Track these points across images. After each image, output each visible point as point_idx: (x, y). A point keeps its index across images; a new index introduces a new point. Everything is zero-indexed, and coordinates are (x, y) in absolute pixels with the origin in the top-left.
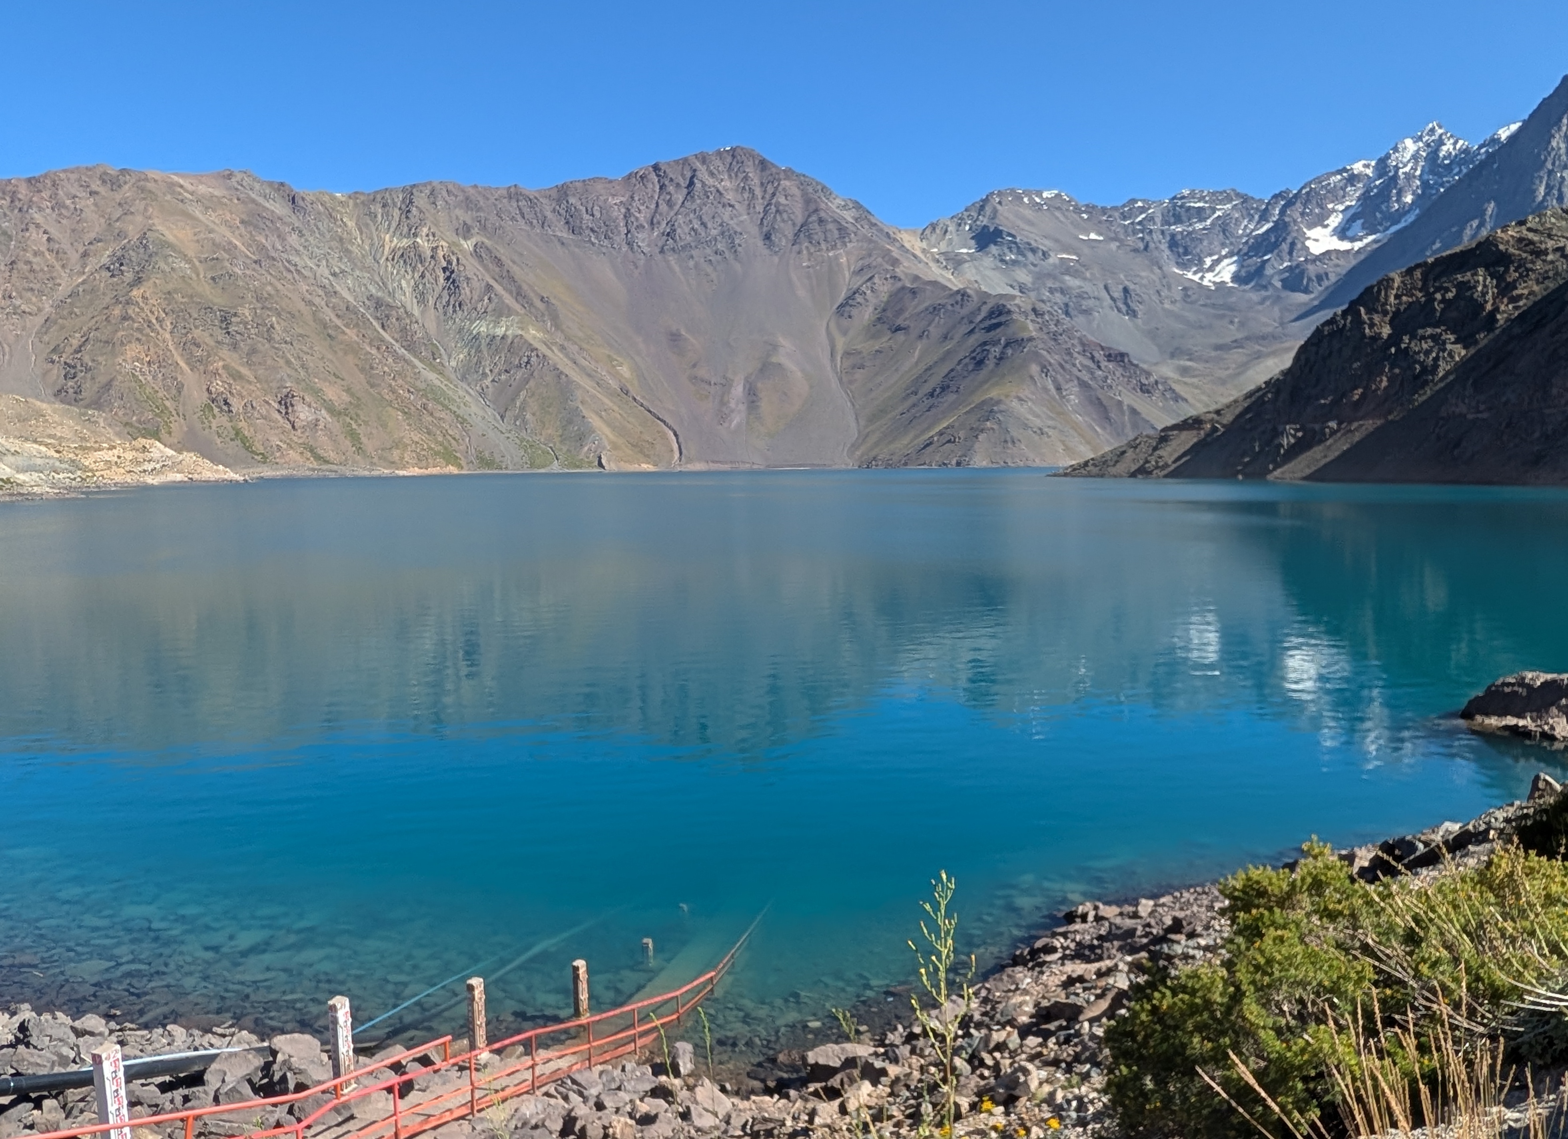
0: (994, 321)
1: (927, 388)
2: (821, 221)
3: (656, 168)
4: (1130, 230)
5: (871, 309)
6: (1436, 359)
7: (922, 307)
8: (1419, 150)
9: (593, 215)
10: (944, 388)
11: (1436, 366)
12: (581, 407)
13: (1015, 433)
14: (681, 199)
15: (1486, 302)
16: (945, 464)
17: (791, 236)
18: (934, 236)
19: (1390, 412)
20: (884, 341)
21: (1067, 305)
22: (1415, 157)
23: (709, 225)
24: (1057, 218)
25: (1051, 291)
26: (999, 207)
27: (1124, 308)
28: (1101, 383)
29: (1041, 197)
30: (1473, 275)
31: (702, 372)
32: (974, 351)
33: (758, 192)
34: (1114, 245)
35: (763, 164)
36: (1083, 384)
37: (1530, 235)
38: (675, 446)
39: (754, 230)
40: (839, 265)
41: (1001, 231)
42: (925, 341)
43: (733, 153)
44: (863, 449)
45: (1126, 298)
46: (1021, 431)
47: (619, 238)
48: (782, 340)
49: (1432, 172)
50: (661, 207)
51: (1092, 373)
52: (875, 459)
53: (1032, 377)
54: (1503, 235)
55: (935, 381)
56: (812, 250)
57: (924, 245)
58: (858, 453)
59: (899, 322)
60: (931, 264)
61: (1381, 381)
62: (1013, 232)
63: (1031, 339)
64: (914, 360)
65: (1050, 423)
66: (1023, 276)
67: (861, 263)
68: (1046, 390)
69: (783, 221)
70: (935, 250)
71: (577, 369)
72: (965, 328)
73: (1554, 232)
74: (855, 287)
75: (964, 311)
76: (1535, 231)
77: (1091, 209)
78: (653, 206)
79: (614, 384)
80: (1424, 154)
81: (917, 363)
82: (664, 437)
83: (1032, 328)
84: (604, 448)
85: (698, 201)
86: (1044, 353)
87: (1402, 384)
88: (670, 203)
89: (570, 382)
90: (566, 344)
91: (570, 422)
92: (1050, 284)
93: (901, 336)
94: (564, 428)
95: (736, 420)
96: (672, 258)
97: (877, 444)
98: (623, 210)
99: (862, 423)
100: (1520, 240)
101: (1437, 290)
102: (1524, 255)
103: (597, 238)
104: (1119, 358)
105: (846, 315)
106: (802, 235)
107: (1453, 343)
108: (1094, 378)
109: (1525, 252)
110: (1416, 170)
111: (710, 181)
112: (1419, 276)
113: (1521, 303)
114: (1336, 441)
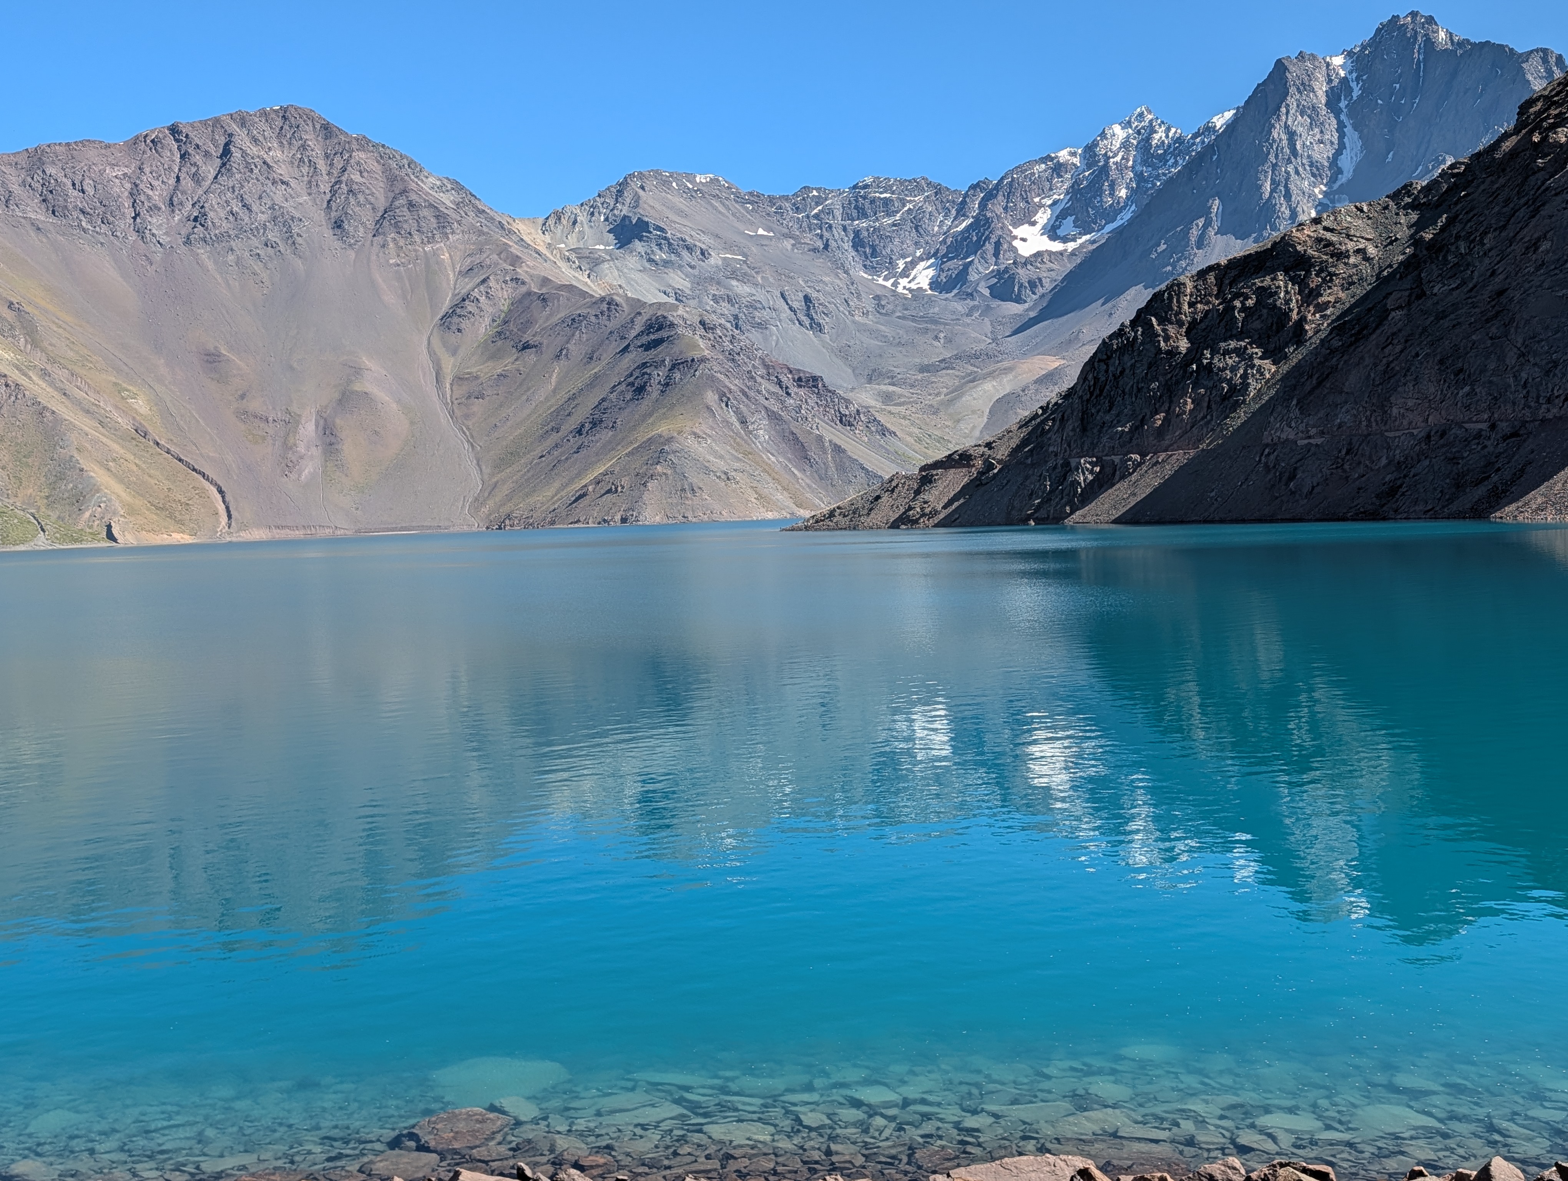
0: (652, 337)
1: (572, 423)
2: (411, 205)
3: (174, 130)
4: (805, 224)
5: (487, 320)
6: (1245, 376)
7: (555, 319)
8: (1128, 137)
9: (83, 192)
10: (594, 424)
11: (1245, 386)
12: (77, 456)
13: (694, 478)
14: (213, 173)
15: (1291, 310)
16: (605, 521)
17: (370, 224)
18: (560, 227)
19: (1200, 440)
20: (509, 363)
21: (736, 317)
22: (1125, 145)
23: (254, 208)
24: (716, 208)
25: (715, 299)
26: (641, 192)
27: (807, 322)
28: (793, 414)
29: (693, 182)
30: (1273, 280)
31: (255, 405)
32: (631, 375)
33: (322, 165)
34: (788, 244)
35: (327, 130)
36: (773, 416)
37: (1328, 235)
38: (221, 508)
39: (319, 216)
40: (440, 263)
41: (647, 223)
42: (563, 362)
43: (284, 114)
44: (490, 503)
45: (808, 308)
46: (702, 476)
47: (124, 223)
48: (366, 362)
49: (1145, 162)
50: (183, 182)
51: (782, 402)
52: (508, 516)
53: (708, 408)
54: (1299, 234)
55: (581, 414)
56: (402, 242)
57: (548, 238)
58: (485, 510)
59: (527, 337)
60: (560, 263)
61: (1185, 403)
62: (662, 225)
63: (703, 360)
64: (551, 387)
65: (737, 465)
66: (679, 280)
67: (469, 260)
68: (728, 424)
69: (359, 204)
70: (563, 246)
71: (67, 402)
72: (616, 346)
73: (1352, 232)
74: (464, 291)
75: (613, 324)
76: (1332, 230)
77: (755, 198)
78: (172, 181)
79: (124, 423)
80: (1135, 142)
81: (554, 391)
82: (203, 494)
83: (702, 347)
84: (115, 513)
85: (238, 176)
86: (721, 377)
87: (1209, 407)
88: (197, 178)
89: (58, 420)
90: (49, 367)
91: (61, 477)
92: (713, 290)
93: (530, 357)
94: (53, 486)
95: (308, 469)
96: (202, 251)
97: (509, 498)
98: (128, 186)
99: (487, 470)
100: (1319, 240)
101: (1236, 296)
102: (1324, 257)
103: (90, 222)
104: (811, 383)
105: (454, 328)
106: (386, 223)
107: (1261, 358)
108: (785, 408)
109: (1326, 254)
110: (1128, 160)
111: (253, 150)
112: (1213, 280)
113: (1328, 312)
114: (1142, 476)
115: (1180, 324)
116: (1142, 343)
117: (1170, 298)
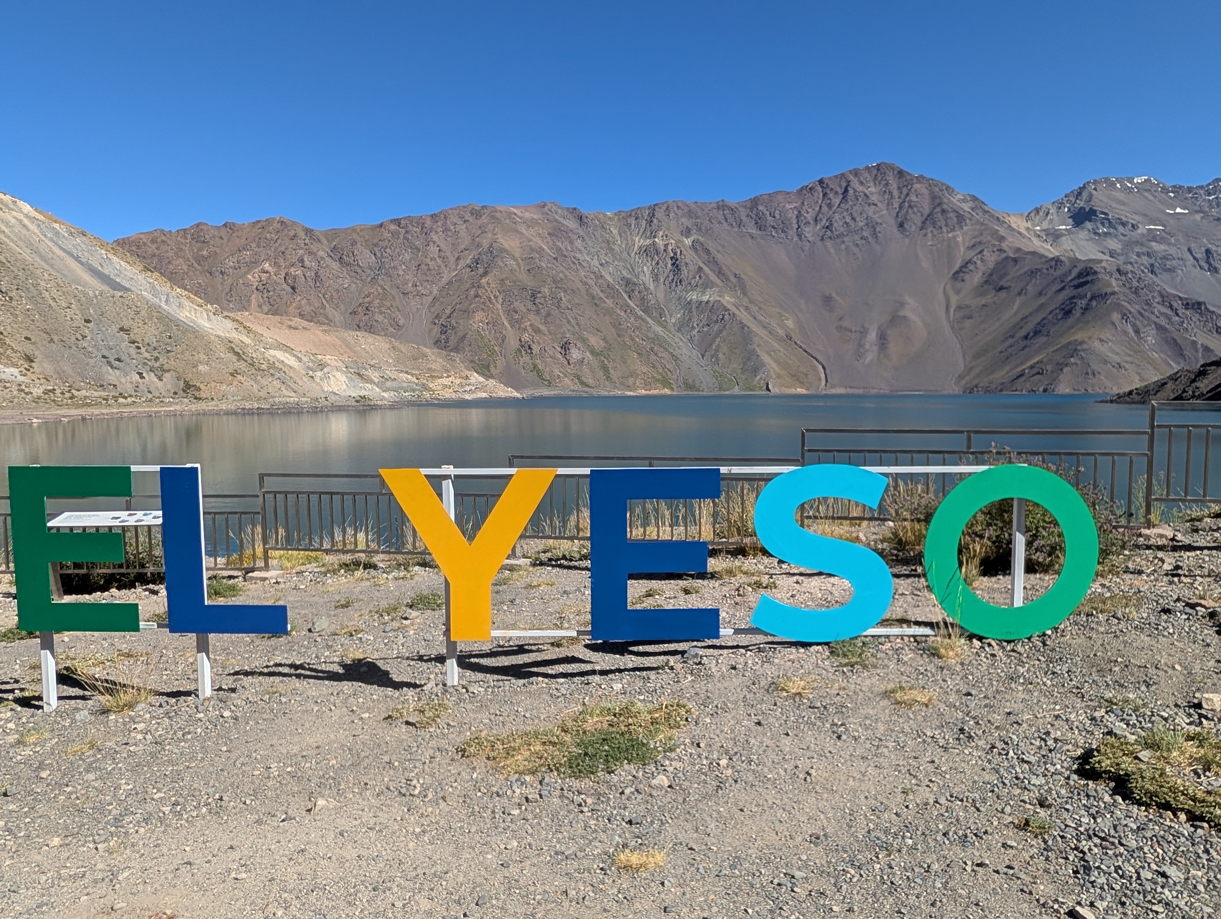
0: (1082, 280)
1: (1023, 332)
2: (943, 211)
3: (821, 182)
5: (980, 274)
7: (1022, 272)
9: (774, 217)
10: (1037, 333)
12: (757, 349)
13: (1096, 367)
14: (838, 202)
16: (1033, 391)
17: (919, 224)
18: (1038, 217)
20: (988, 299)
21: (1152, 265)
23: (858, 219)
24: (1146, 197)
25: (1139, 255)
26: (1094, 192)
27: (1206, 267)
28: (1177, 327)
29: (1132, 182)
31: (846, 323)
32: (1063, 304)
33: (896, 193)
34: (1198, 216)
35: (901, 173)
36: (1160, 328)
38: (823, 376)
39: (892, 221)
40: (956, 243)
41: (1096, 211)
42: (1023, 297)
43: (878, 167)
44: (968, 378)
45: (1208, 257)
46: (1101, 365)
47: (792, 232)
48: (908, 299)
50: (823, 209)
51: (1169, 319)
52: (976, 386)
53: (1112, 323)
55: (1030, 326)
56: (935, 232)
57: (1029, 224)
58: (964, 381)
59: (1002, 283)
60: (1033, 239)
62: (1106, 211)
63: (1113, 293)
64: (1013, 311)
65: (1128, 359)
66: (1113, 244)
67: (974, 240)
68: (1125, 333)
69: (914, 213)
70: (1038, 228)
71: (756, 323)
72: (1056, 287)
74: (968, 258)
75: (1058, 273)
77: (1177, 189)
78: (817, 209)
79: (782, 333)
81: (1015, 314)
82: (815, 369)
83: (1115, 285)
84: (771, 377)
85: (850, 203)
86: (1125, 304)
88: (830, 206)
89: (750, 331)
90: (749, 305)
91: (749, 359)
92: (1137, 249)
93: (1003, 294)
94: (744, 363)
95: (869, 357)
96: (829, 244)
97: (979, 375)
98: (796, 212)
99: (968, 359)
103: (776, 232)
104: (1196, 307)
105: (960, 279)
106: (928, 222)
108: (1171, 323)
111: (860, 188)
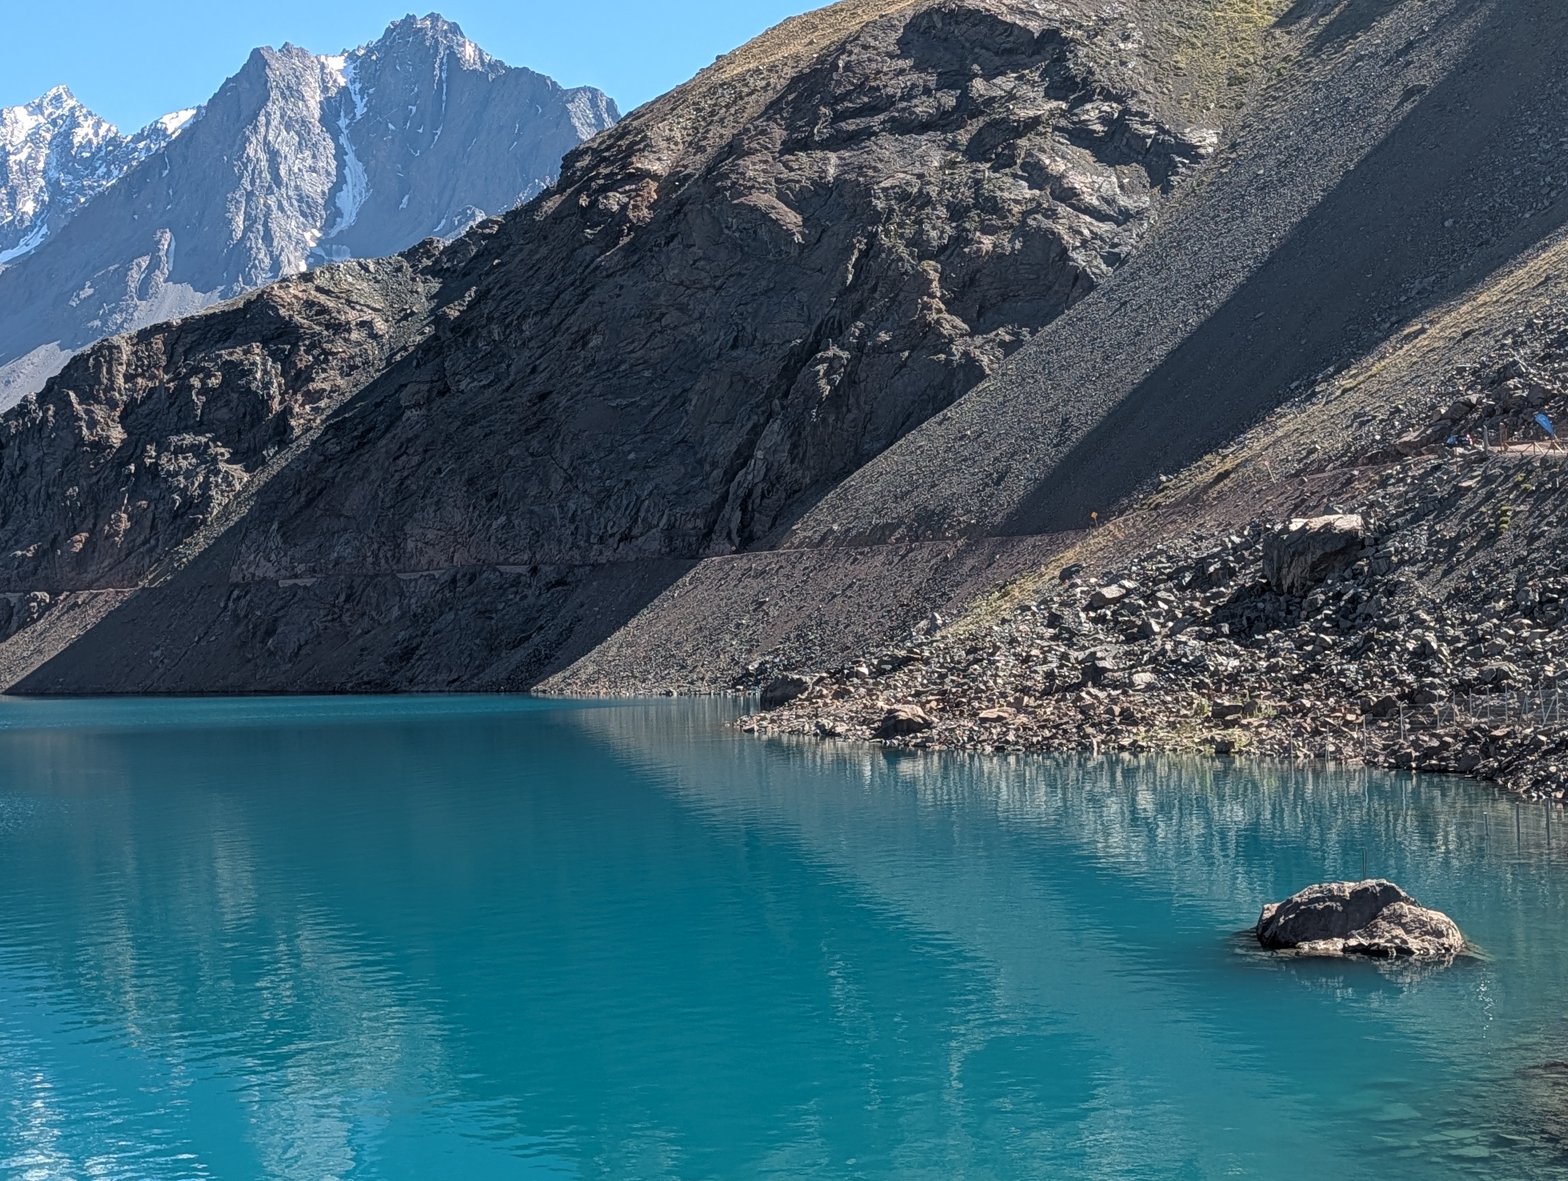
6: (205, 486)
11: (206, 499)
15: (271, 398)
19: (139, 575)
30: (246, 352)
37: (322, 298)
54: (282, 293)
61: (119, 520)
73: (354, 298)
76: (327, 292)
87: (153, 527)
100: (309, 304)
101: (194, 371)
102: (317, 328)
107: (228, 461)
109: (320, 324)
112: (161, 345)
113: (322, 404)
114: (52, 624)
115: (112, 404)
116: (55, 428)
117: (98, 366)
